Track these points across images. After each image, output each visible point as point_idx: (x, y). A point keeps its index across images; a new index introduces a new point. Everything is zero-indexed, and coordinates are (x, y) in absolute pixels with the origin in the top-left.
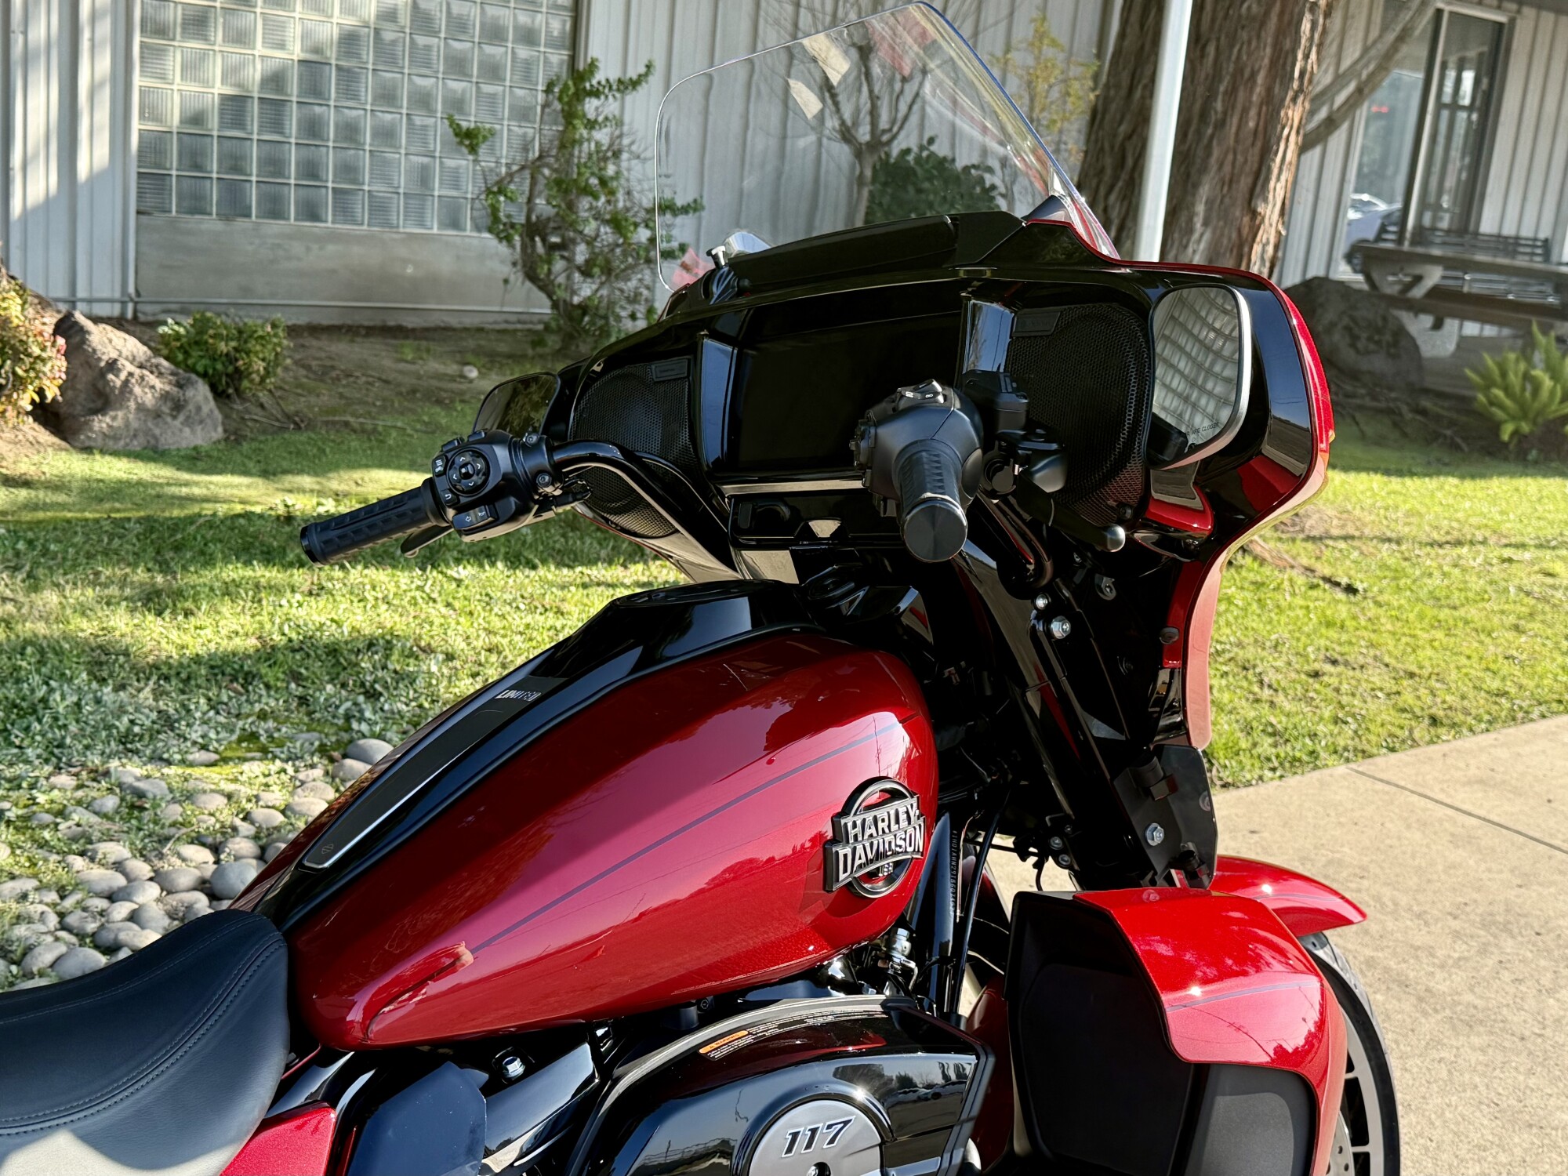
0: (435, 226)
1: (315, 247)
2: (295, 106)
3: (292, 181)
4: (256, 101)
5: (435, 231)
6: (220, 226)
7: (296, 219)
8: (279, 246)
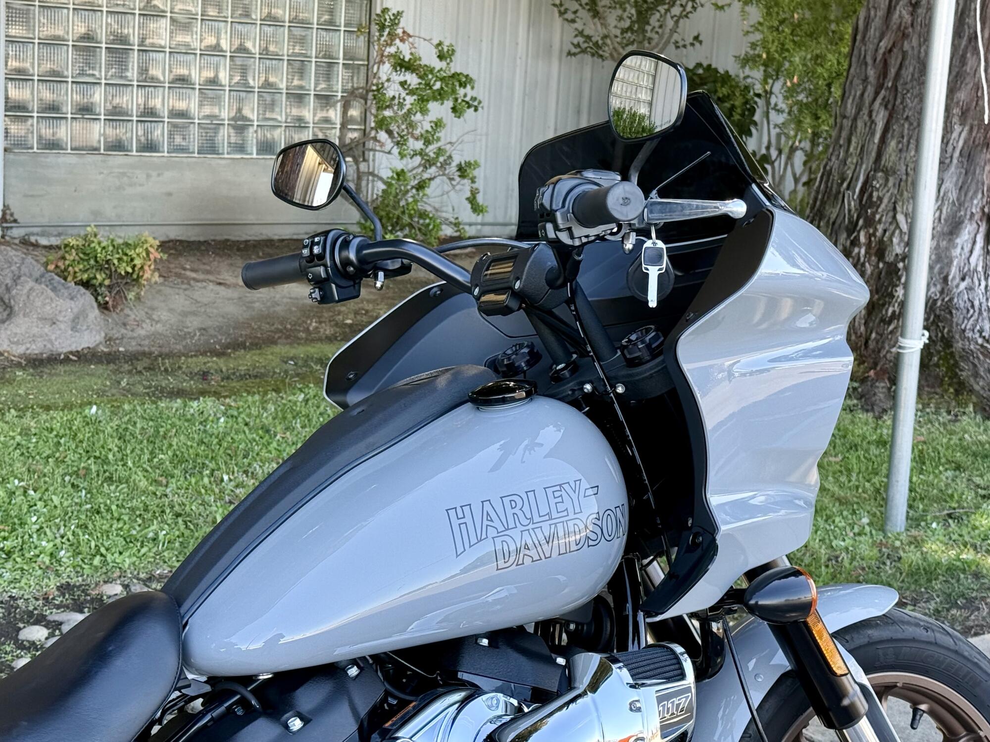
0: (255, 151)
1: (154, 174)
2: (136, 52)
3: (135, 118)
4: (104, 50)
5: (255, 156)
6: (73, 160)
7: (137, 151)
8: (124, 174)
